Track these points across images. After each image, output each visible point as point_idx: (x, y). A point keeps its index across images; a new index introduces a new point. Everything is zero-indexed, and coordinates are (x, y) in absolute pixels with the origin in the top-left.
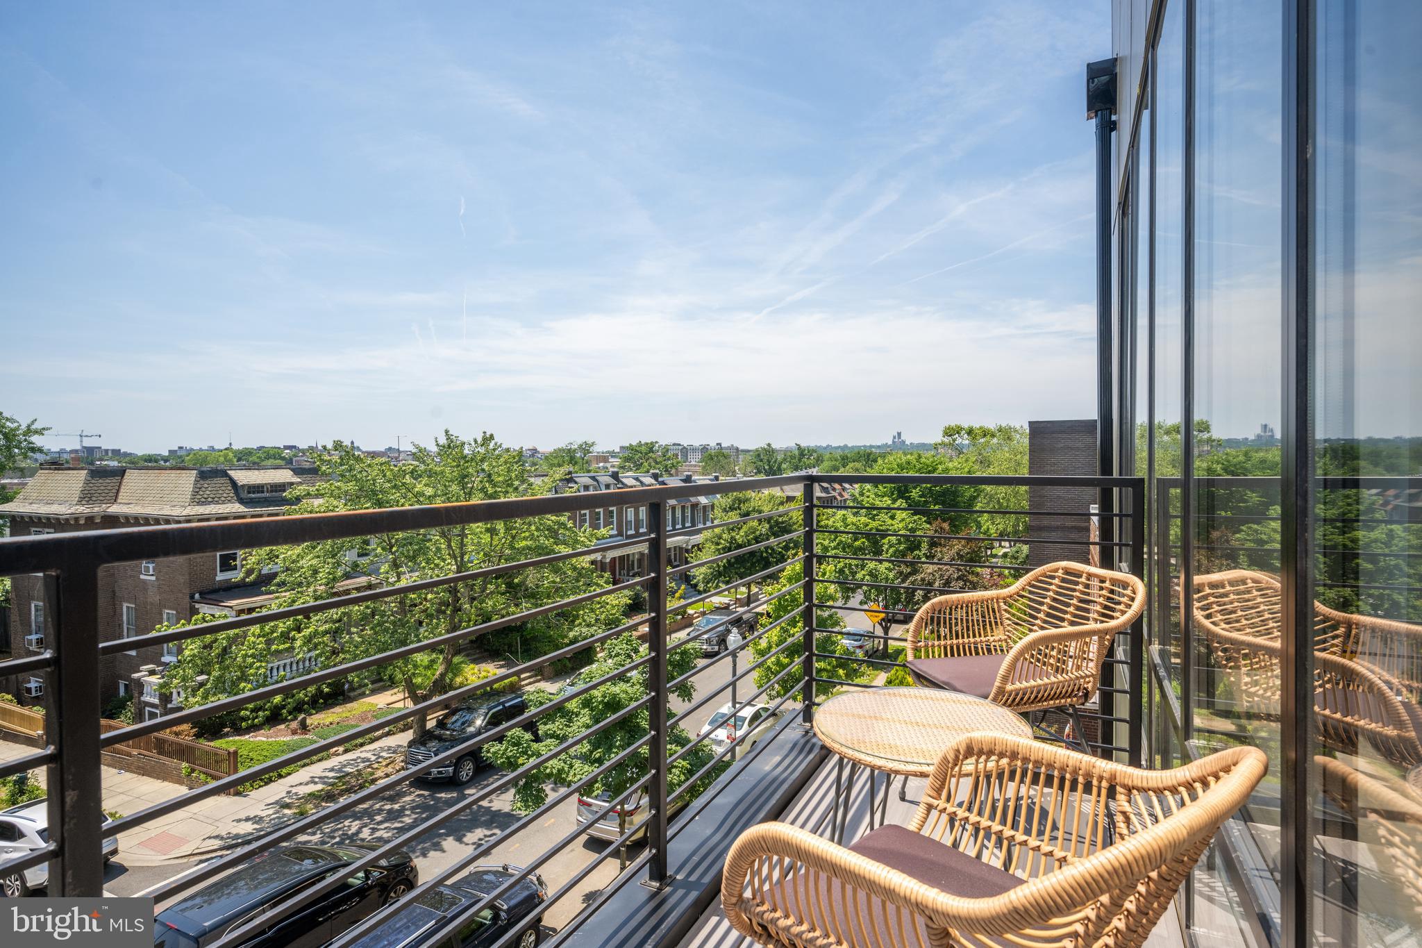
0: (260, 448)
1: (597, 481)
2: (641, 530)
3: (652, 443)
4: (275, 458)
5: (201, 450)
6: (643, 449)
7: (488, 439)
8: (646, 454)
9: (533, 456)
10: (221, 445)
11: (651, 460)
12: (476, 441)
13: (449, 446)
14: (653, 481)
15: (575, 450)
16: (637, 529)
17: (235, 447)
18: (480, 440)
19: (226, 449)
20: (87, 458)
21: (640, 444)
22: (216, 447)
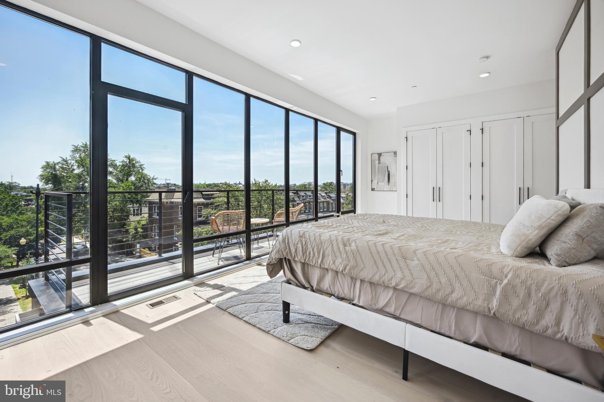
0: (213, 184)
1: (307, 194)
2: (325, 210)
3: (331, 182)
4: (217, 187)
5: (197, 184)
6: (328, 184)
7: (266, 181)
8: (329, 186)
9: (294, 186)
10: (203, 183)
11: (331, 188)
12: (263, 182)
13: (255, 183)
14: (325, 195)
15: (306, 185)
16: (323, 209)
17: (206, 183)
18: (264, 182)
19: (204, 184)
20: (167, 186)
21: (327, 183)
22: (201, 183)
